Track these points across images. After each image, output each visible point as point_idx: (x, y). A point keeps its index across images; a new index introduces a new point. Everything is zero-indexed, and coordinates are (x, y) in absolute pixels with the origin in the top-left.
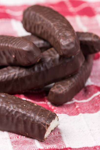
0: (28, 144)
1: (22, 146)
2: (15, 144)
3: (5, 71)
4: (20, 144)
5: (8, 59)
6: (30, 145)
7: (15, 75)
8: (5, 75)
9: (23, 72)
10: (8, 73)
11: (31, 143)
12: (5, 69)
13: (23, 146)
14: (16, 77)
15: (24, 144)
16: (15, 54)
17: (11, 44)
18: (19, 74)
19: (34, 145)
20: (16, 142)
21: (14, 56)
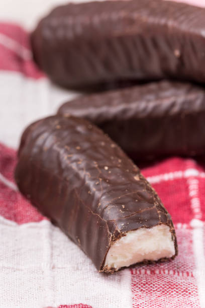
0: (177, 292)
1: (159, 296)
2: (142, 290)
3: (150, 92)
4: (156, 290)
5: (164, 59)
6: (182, 298)
7: (173, 105)
8: (148, 101)
9: (197, 99)
10: (158, 98)
11: (187, 292)
12: (153, 86)
13: (162, 298)
14: (176, 109)
15: (166, 294)
16: (182, 49)
17: (175, 19)
18: (184, 103)
19: (192, 299)
20: (144, 284)
21: (177, 53)
